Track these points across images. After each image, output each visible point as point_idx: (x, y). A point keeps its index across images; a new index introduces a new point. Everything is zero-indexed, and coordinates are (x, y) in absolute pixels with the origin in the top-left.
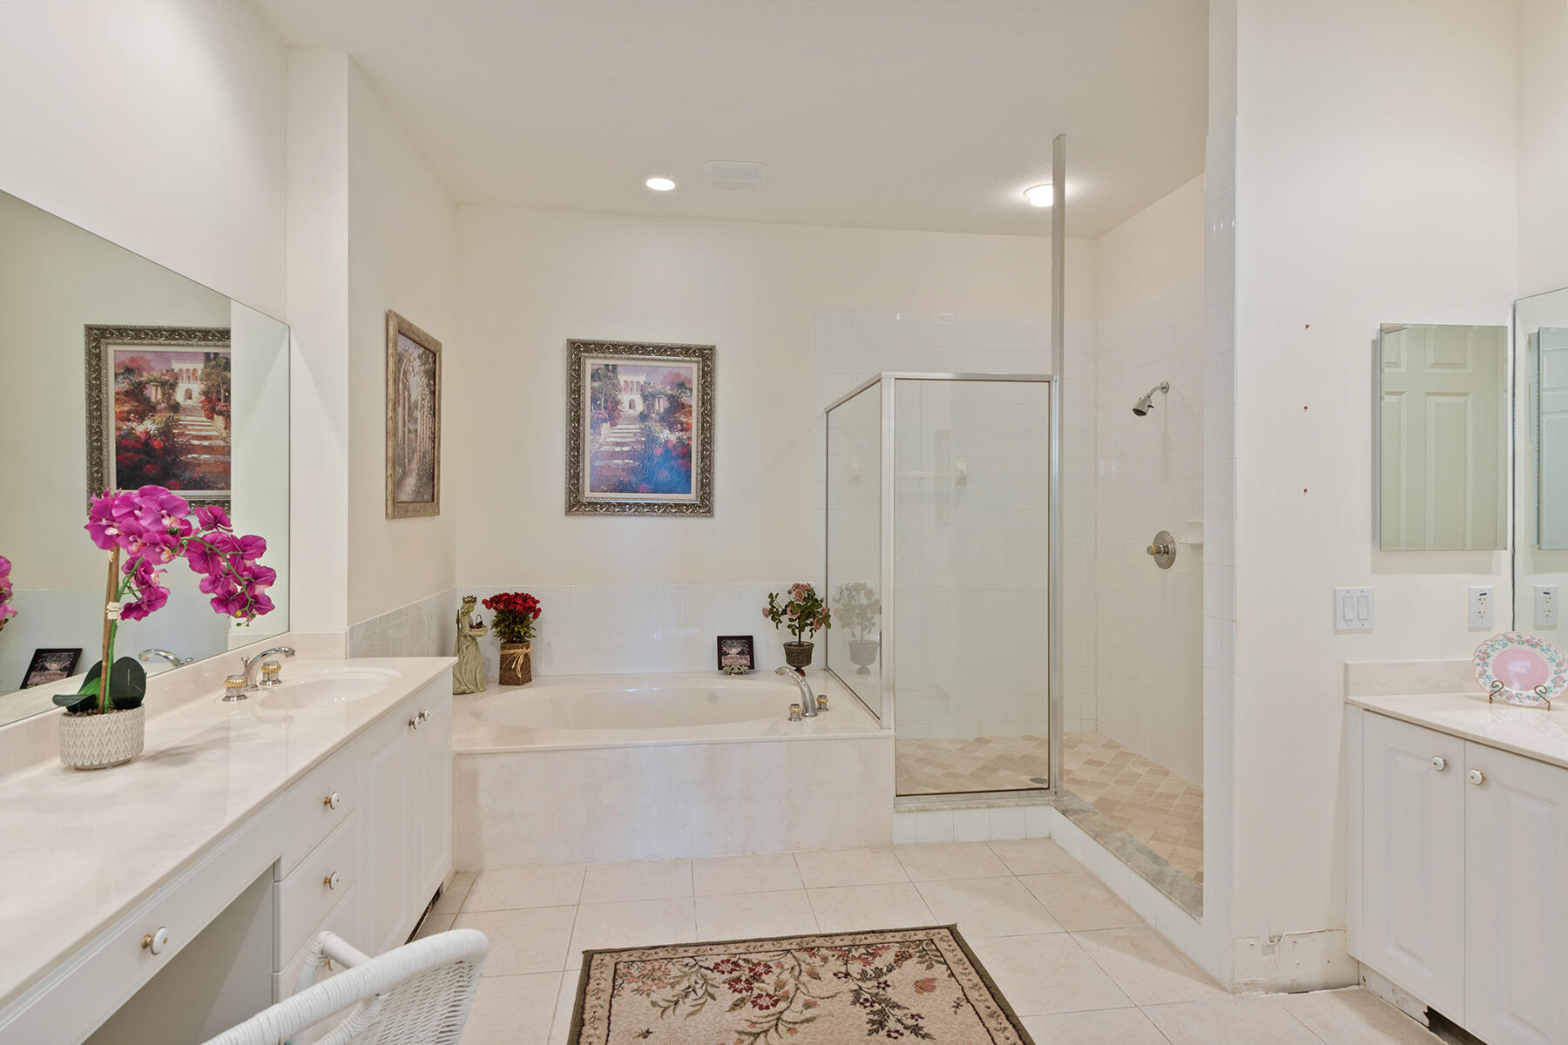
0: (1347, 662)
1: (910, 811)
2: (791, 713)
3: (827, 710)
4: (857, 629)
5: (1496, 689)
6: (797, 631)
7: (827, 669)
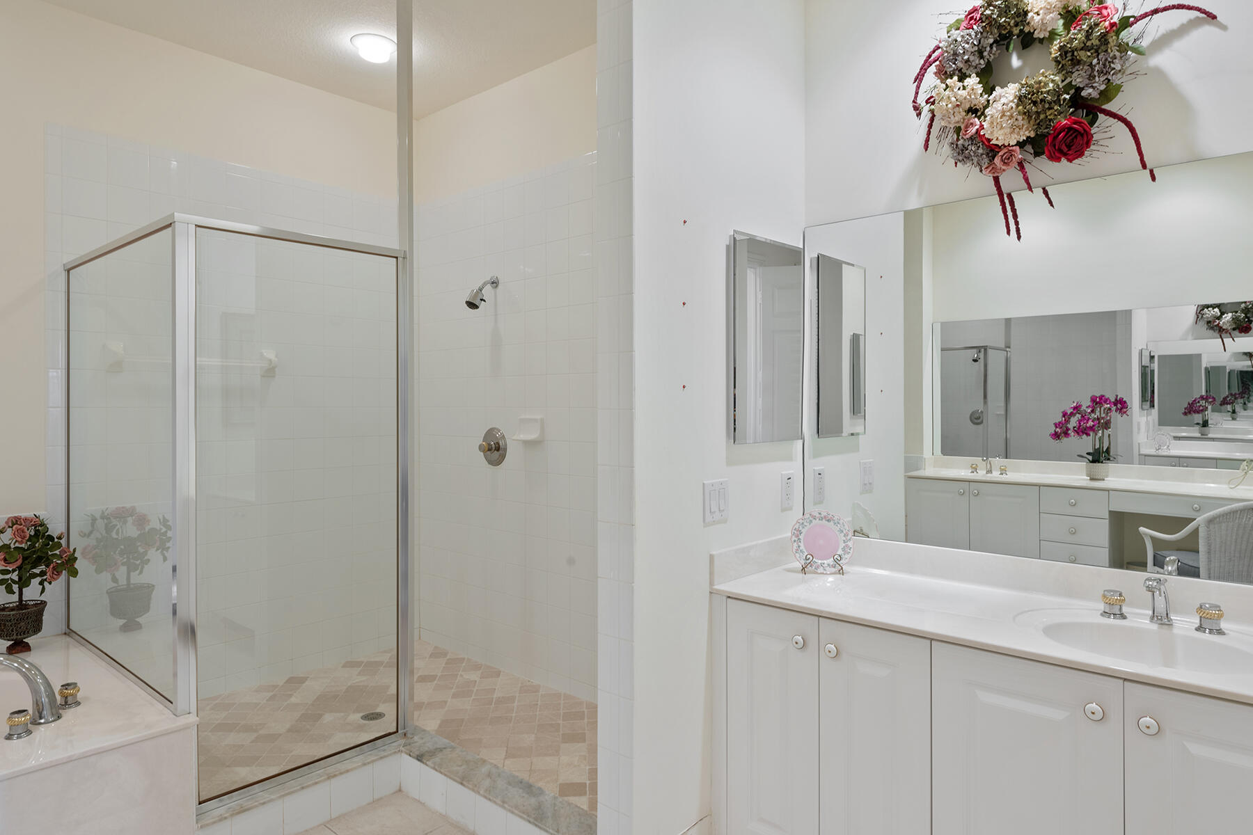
0: (711, 553)
1: (222, 819)
2: (11, 727)
3: (78, 704)
4: (122, 572)
5: (809, 561)
6: (15, 587)
7: (69, 632)
